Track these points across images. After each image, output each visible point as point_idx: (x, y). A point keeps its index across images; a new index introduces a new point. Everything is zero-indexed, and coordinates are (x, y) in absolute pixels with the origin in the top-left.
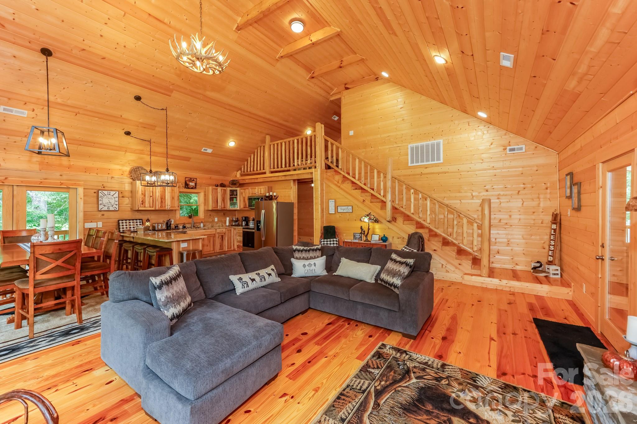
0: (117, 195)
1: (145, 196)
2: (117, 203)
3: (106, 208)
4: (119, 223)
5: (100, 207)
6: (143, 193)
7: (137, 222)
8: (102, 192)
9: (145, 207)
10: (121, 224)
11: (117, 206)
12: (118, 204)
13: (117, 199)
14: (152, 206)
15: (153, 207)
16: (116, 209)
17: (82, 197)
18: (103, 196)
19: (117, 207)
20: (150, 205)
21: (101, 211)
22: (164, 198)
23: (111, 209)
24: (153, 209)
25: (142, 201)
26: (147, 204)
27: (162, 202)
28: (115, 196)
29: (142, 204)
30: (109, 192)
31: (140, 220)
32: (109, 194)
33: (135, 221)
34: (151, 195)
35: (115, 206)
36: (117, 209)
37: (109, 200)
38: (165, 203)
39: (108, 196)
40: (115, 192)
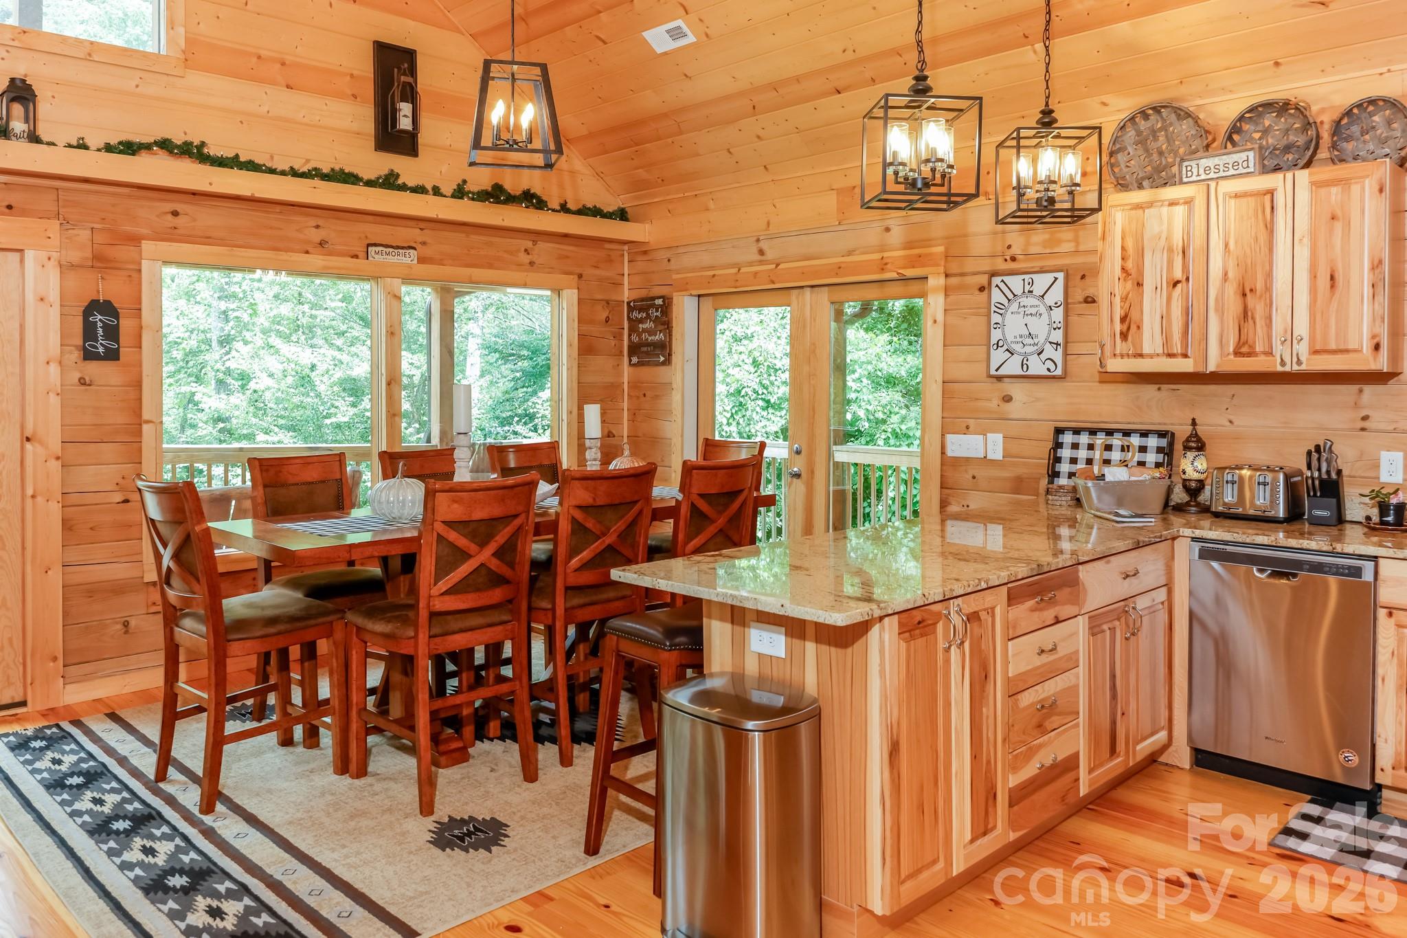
0: (1057, 294)
1: (1139, 285)
2: (1058, 336)
3: (1013, 367)
4: (1058, 445)
5: (998, 356)
6: (1130, 265)
7: (1143, 449)
8: (1002, 286)
9: (1141, 355)
10: (1066, 453)
11: (1060, 350)
12: (1060, 341)
13: (1058, 315)
14: (1178, 349)
15: (1185, 356)
16: (1052, 367)
17: (940, 317)
18: (1005, 302)
19: (1058, 356)
20: (1167, 341)
21: (999, 378)
22: (1259, 286)
23: (1037, 367)
24: (1186, 366)
25: (1123, 320)
26: (1150, 340)
27: (1246, 314)
28: (1051, 299)
29: (1124, 336)
30: (1027, 277)
31: (1162, 434)
32: (1027, 288)
33: (1135, 441)
34: (1178, 274)
35: (1049, 351)
36: (1059, 372)
37: (1028, 319)
38: (1269, 320)
39: (1025, 301)
40: (1049, 277)
